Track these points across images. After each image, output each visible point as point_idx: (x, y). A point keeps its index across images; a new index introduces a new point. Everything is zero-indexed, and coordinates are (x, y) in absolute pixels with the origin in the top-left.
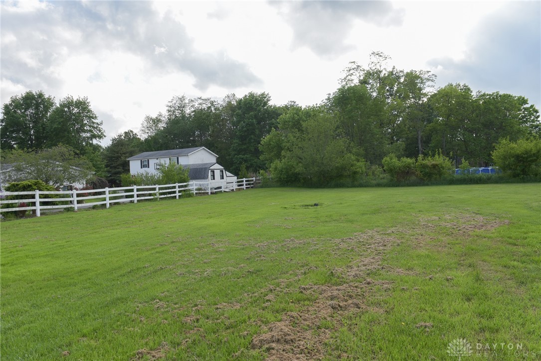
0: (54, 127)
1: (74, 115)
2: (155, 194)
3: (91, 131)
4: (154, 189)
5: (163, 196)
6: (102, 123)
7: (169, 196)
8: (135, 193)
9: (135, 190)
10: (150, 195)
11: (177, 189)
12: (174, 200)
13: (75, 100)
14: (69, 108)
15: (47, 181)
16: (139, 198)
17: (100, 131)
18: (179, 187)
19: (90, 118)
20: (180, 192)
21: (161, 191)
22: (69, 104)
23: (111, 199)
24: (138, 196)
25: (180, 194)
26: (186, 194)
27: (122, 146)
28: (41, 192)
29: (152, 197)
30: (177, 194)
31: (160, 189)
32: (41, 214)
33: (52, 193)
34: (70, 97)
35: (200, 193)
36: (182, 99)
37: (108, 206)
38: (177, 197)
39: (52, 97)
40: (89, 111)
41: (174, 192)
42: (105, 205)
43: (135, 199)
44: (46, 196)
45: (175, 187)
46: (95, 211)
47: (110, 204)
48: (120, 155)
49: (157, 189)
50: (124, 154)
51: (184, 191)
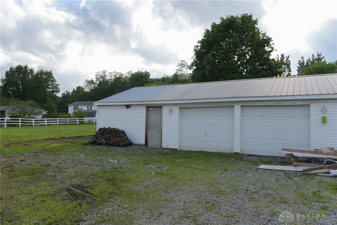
0: (32, 86)
1: (44, 79)
2: (67, 122)
3: (52, 88)
4: (67, 120)
5: (70, 123)
6: (59, 85)
7: (73, 123)
8: (58, 121)
9: (58, 120)
10: (65, 122)
11: (78, 121)
12: (76, 125)
13: (45, 71)
14: (41, 76)
15: (24, 115)
16: (59, 123)
17: (57, 88)
18: (78, 120)
19: (52, 81)
20: (78, 122)
21: (69, 121)
22: (41, 73)
23: (47, 122)
24: (59, 122)
25: (79, 123)
26: (82, 123)
27: (67, 97)
28: (21, 119)
29: (65, 123)
30: (78, 123)
31: (69, 120)
32: (21, 126)
33: (25, 119)
34: (42, 69)
35: (90, 123)
36: (104, 72)
37: (46, 125)
38: (77, 124)
39: (33, 68)
40: (53, 77)
41: (76, 122)
42: (45, 125)
43: (58, 123)
44: (23, 120)
45: (77, 120)
46: (40, 126)
47: (47, 124)
48: (65, 102)
49: (68, 120)
50: (68, 102)
51: (81, 121)
